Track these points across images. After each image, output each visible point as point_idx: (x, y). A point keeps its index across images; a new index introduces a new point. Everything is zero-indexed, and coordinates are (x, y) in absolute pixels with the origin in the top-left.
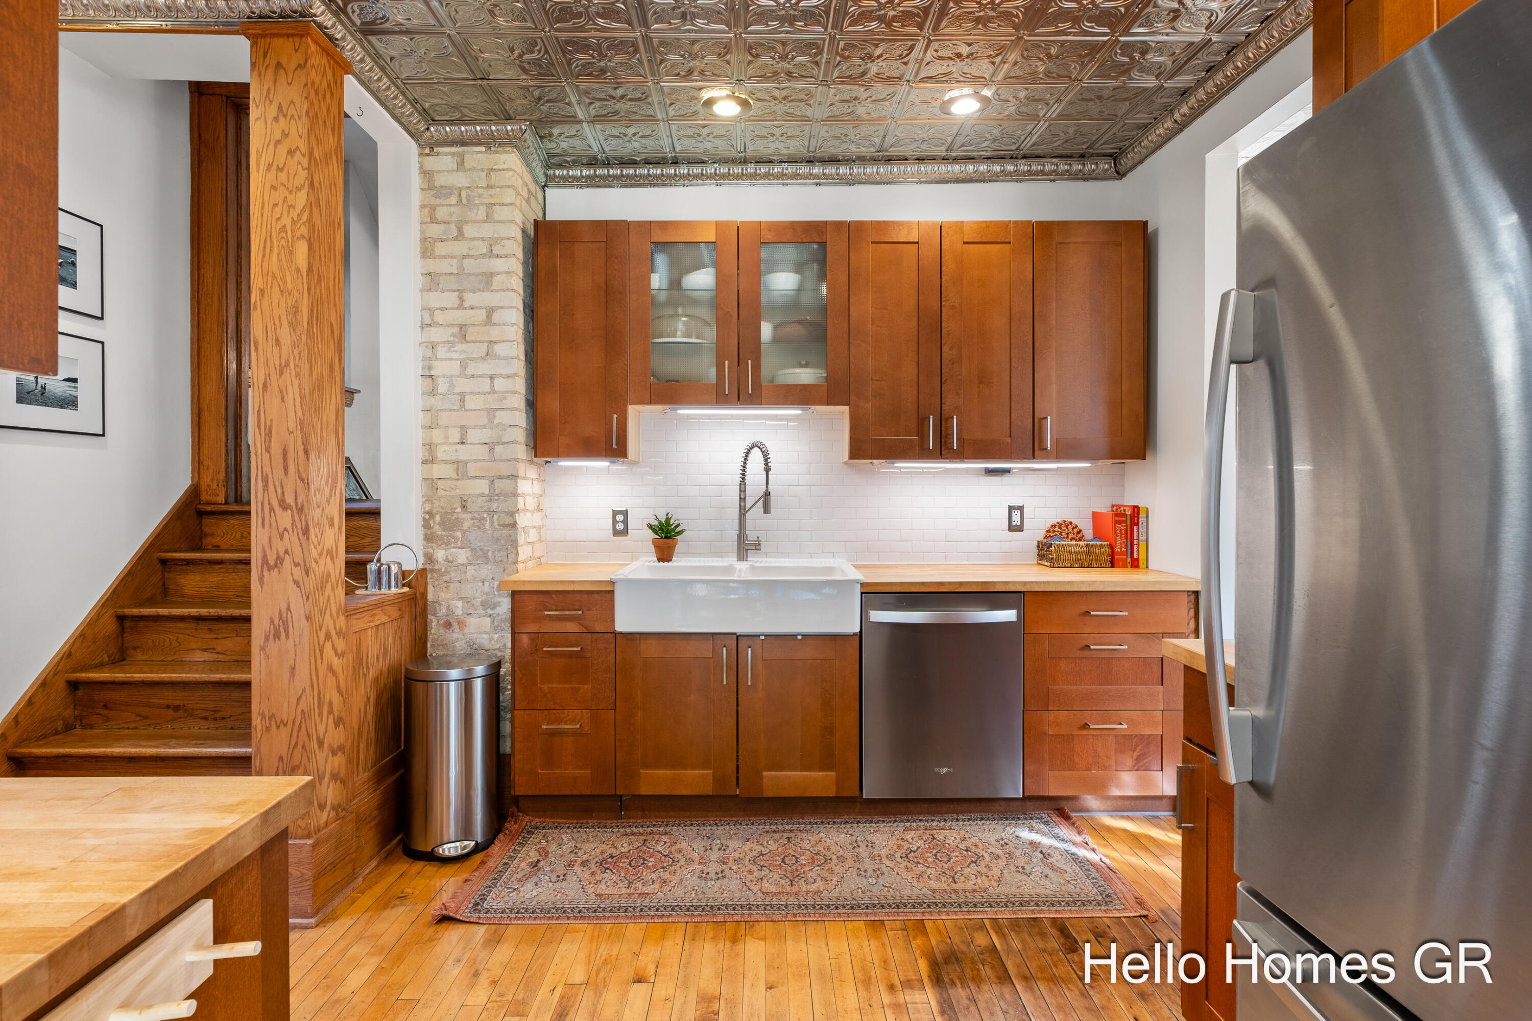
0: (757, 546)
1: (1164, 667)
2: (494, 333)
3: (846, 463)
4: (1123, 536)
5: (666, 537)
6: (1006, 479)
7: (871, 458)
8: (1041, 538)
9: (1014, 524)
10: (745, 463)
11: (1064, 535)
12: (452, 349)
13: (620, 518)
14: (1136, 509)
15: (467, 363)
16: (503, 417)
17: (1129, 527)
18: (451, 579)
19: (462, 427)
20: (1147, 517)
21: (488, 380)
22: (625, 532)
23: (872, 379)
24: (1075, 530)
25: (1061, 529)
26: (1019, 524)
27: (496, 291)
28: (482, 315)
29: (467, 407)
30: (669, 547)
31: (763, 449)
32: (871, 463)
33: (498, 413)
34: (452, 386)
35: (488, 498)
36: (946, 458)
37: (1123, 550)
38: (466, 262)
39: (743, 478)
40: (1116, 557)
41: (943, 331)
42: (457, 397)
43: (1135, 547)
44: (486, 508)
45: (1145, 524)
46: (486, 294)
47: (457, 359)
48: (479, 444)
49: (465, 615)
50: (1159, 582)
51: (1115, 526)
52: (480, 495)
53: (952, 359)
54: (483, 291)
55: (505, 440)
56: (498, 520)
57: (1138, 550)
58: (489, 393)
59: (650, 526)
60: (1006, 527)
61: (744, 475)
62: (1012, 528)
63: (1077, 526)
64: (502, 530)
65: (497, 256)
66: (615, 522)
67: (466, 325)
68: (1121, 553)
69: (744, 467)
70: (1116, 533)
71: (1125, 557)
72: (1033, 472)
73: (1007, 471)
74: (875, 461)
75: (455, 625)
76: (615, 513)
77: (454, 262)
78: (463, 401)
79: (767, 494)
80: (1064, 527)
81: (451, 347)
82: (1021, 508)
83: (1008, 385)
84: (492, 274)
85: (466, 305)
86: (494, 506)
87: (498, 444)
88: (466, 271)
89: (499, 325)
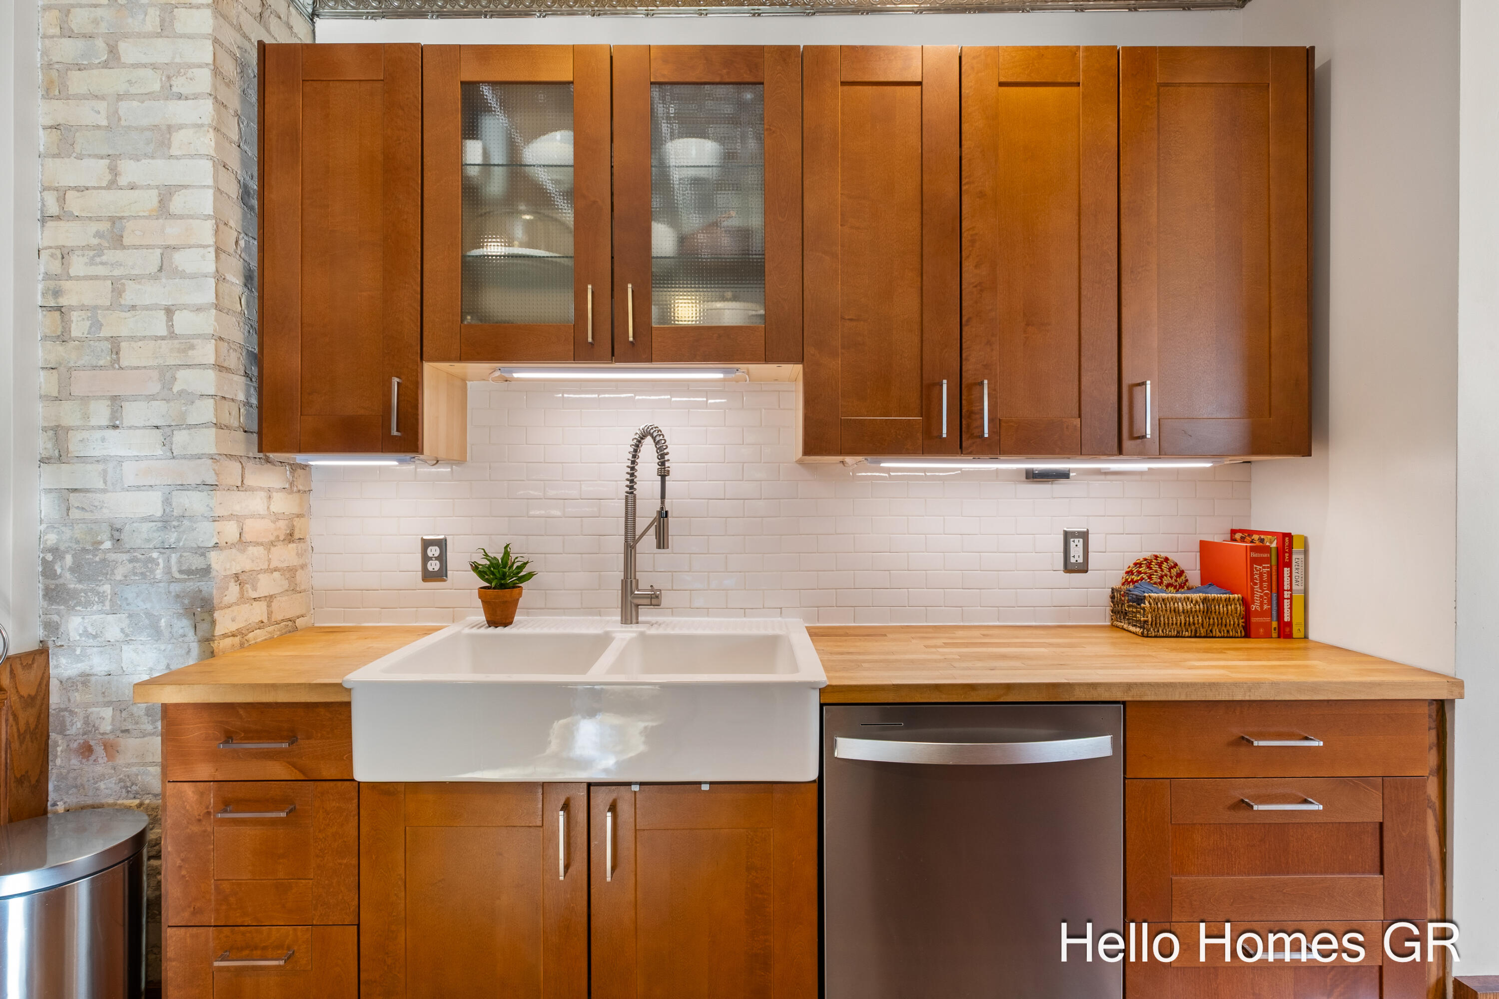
0: (654, 599)
1: (1386, 839)
2: (173, 232)
3: (800, 462)
4: (1265, 584)
5: (503, 586)
6: (1059, 487)
7: (841, 453)
8: (1117, 584)
9: (1073, 560)
10: (633, 462)
11: (1155, 578)
12: (98, 260)
13: (433, 551)
14: (1286, 539)
15: (123, 284)
16: (187, 380)
17: (1274, 569)
18: (91, 667)
19: (114, 398)
20: (1306, 552)
21: (162, 314)
22: (440, 575)
23: (843, 318)
24: (1174, 571)
25: (1151, 568)
26: (1081, 560)
27: (177, 158)
28: (149, 200)
29: (124, 363)
30: (505, 602)
31: (658, 439)
32: (842, 462)
33: (181, 374)
34: (97, 325)
35: (160, 524)
36: (970, 453)
37: (1265, 607)
38: (123, 106)
39: (631, 487)
40: (1254, 620)
41: (964, 235)
42: (107, 345)
43: (1286, 603)
44: (154, 543)
45: (1302, 564)
46: (159, 163)
47: (105, 278)
48: (145, 427)
49: (118, 733)
50: (1380, 684)
51: (1252, 567)
52: (149, 519)
53: (980, 284)
54: (153, 157)
55: (191, 421)
56: (179, 562)
57: (1291, 608)
58: (163, 338)
59: (475, 567)
60: (1060, 564)
61: (632, 481)
62: (1068, 568)
63: (1176, 565)
64: (185, 580)
65: (180, 97)
66: (426, 559)
67: (121, 218)
68: (1262, 613)
69: (633, 468)
70: (1252, 579)
71: (1268, 619)
72: (1103, 477)
73: (1064, 475)
74: (849, 459)
75: (99, 750)
76: (426, 544)
77: (102, 106)
78: (116, 351)
79: (663, 515)
80: (1155, 567)
81: (94, 256)
82: (1084, 536)
83: (1076, 328)
84: (169, 127)
85: (123, 181)
86: (172, 537)
87: (179, 427)
88: (123, 123)
89: (181, 217)
